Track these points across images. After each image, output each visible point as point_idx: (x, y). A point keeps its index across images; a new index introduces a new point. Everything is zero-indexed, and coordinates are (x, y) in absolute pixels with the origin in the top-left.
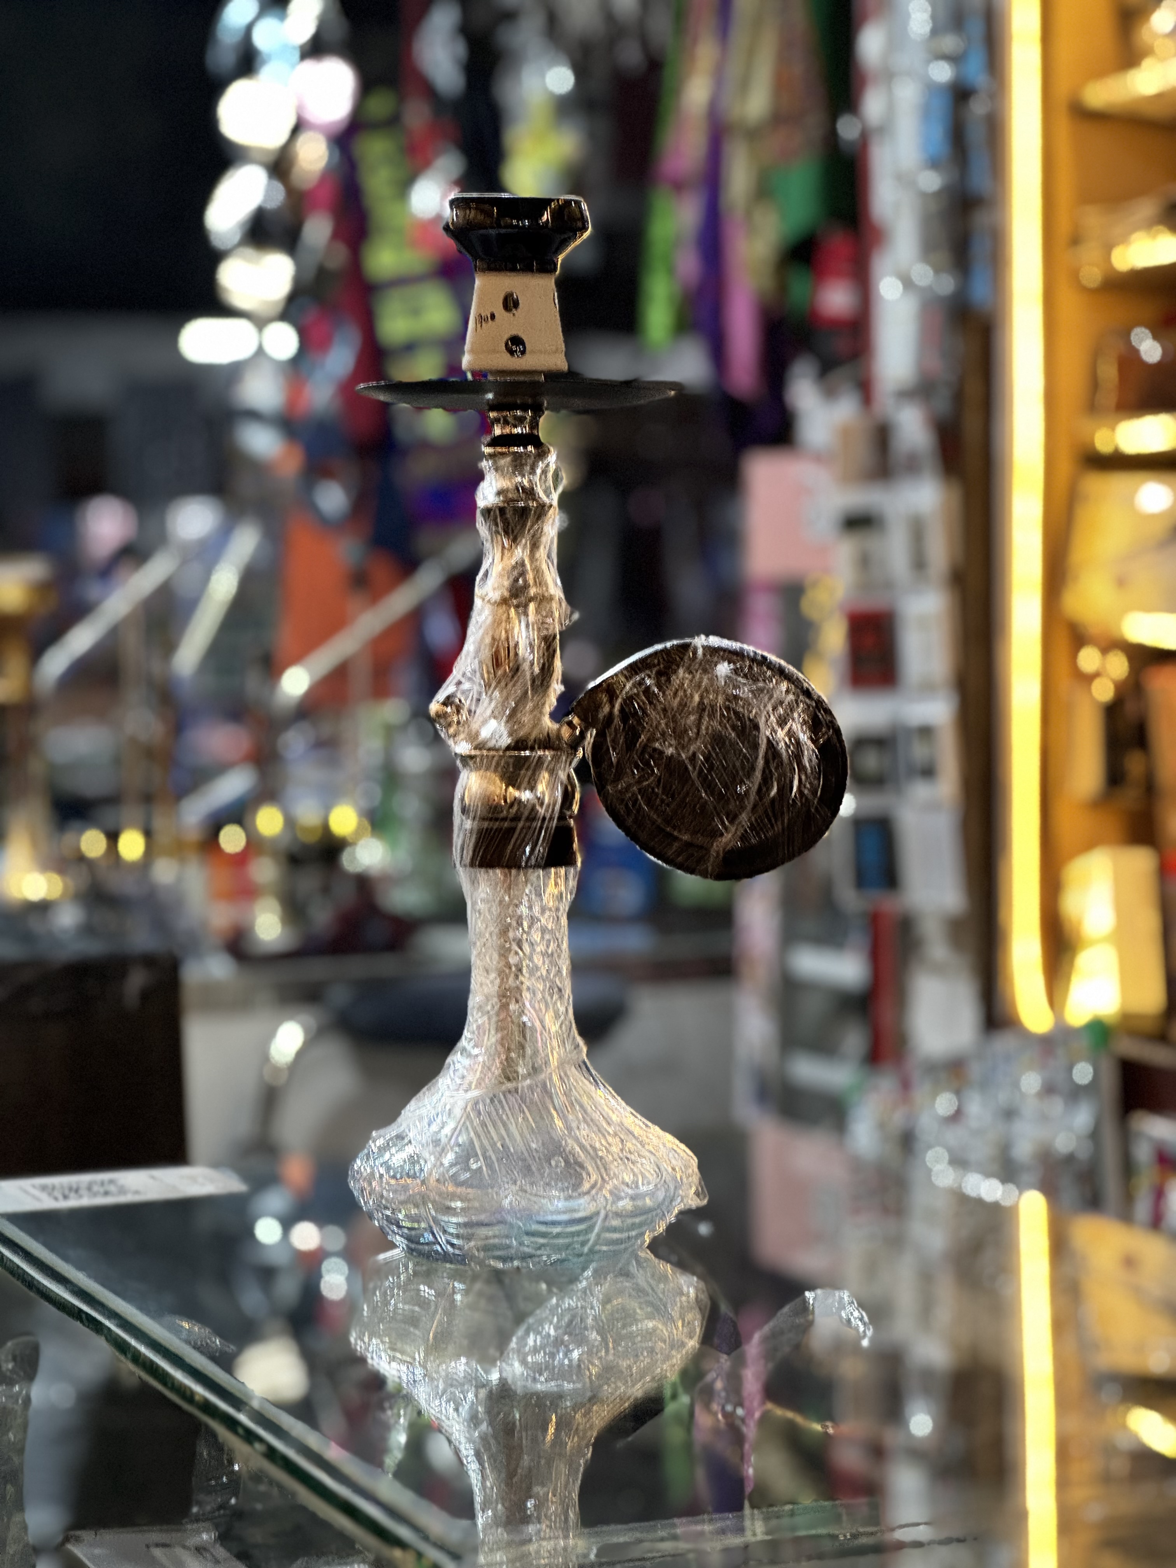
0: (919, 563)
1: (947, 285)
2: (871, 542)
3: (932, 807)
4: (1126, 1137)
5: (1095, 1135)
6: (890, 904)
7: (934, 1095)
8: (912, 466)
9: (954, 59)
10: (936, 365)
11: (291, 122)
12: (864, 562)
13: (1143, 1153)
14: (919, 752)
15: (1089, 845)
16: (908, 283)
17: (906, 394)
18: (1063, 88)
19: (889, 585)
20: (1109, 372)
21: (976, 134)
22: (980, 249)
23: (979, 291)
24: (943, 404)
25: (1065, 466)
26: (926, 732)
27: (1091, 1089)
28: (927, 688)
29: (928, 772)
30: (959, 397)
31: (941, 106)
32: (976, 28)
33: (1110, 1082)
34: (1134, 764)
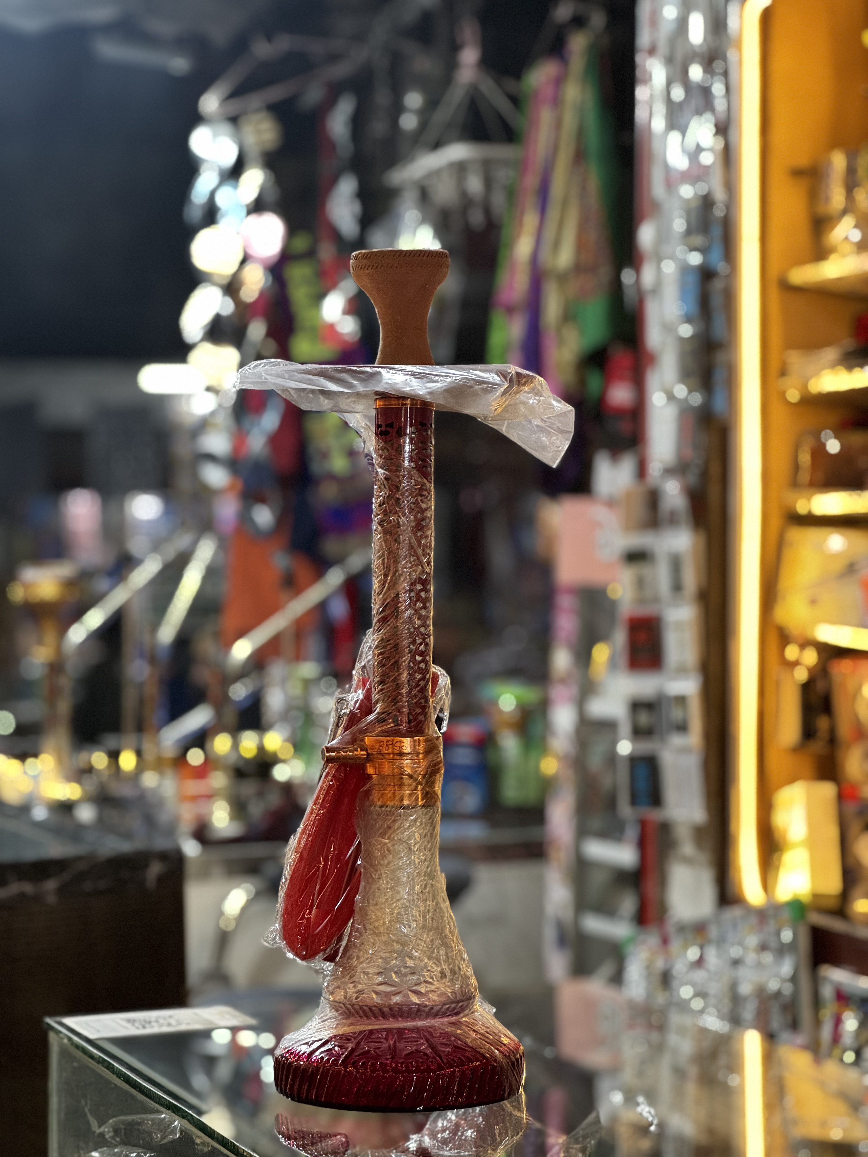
0: (677, 587)
1: (697, 399)
2: (646, 570)
3: (685, 750)
4: (816, 982)
5: (794, 979)
6: (655, 815)
7: (686, 947)
8: (673, 520)
9: (703, 250)
10: (689, 453)
11: (240, 257)
12: (640, 583)
13: (827, 992)
14: (676, 714)
15: (792, 780)
16: (671, 397)
17: (669, 472)
18: (774, 272)
19: (656, 600)
20: (805, 458)
21: (717, 301)
22: (719, 376)
23: (719, 404)
24: (692, 478)
25: (776, 522)
26: (681, 700)
27: (792, 947)
28: (682, 671)
29: (682, 728)
30: (704, 475)
31: (693, 280)
32: (717, 231)
33: (804, 943)
34: (822, 723)
